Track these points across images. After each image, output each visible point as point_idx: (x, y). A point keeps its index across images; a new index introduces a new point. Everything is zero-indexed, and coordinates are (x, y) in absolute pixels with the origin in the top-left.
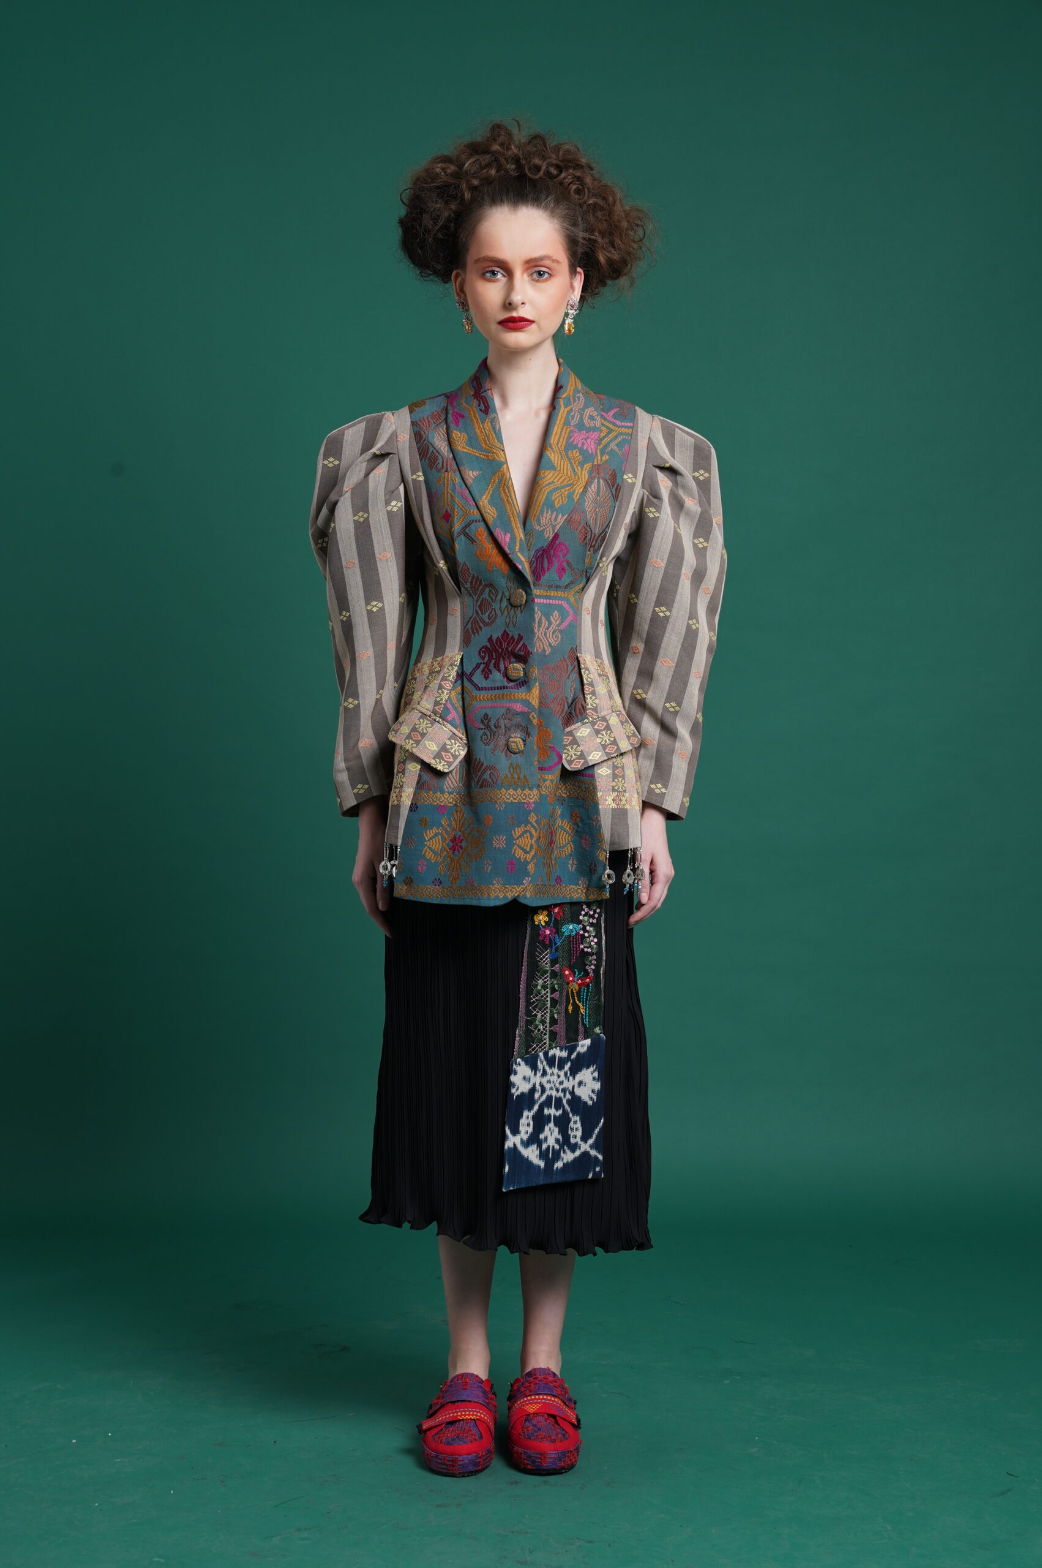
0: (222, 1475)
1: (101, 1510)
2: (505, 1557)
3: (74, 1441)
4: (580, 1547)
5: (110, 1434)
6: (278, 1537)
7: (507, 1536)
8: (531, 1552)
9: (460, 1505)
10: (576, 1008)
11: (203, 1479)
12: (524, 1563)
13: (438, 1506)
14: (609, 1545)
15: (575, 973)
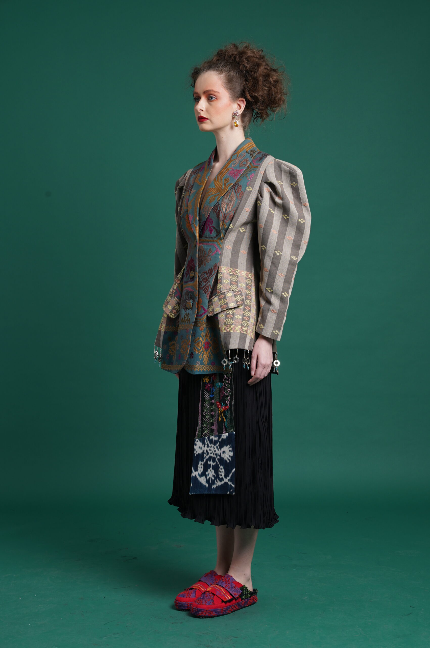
0: (83, 612)
1: (31, 627)
2: (200, 644)
3: (20, 598)
4: (232, 639)
5: (35, 595)
6: (106, 637)
7: (201, 635)
8: (211, 642)
9: (182, 623)
10: (222, 419)
11: (74, 613)
12: (209, 646)
13: (173, 623)
14: (244, 639)
15: (221, 404)
